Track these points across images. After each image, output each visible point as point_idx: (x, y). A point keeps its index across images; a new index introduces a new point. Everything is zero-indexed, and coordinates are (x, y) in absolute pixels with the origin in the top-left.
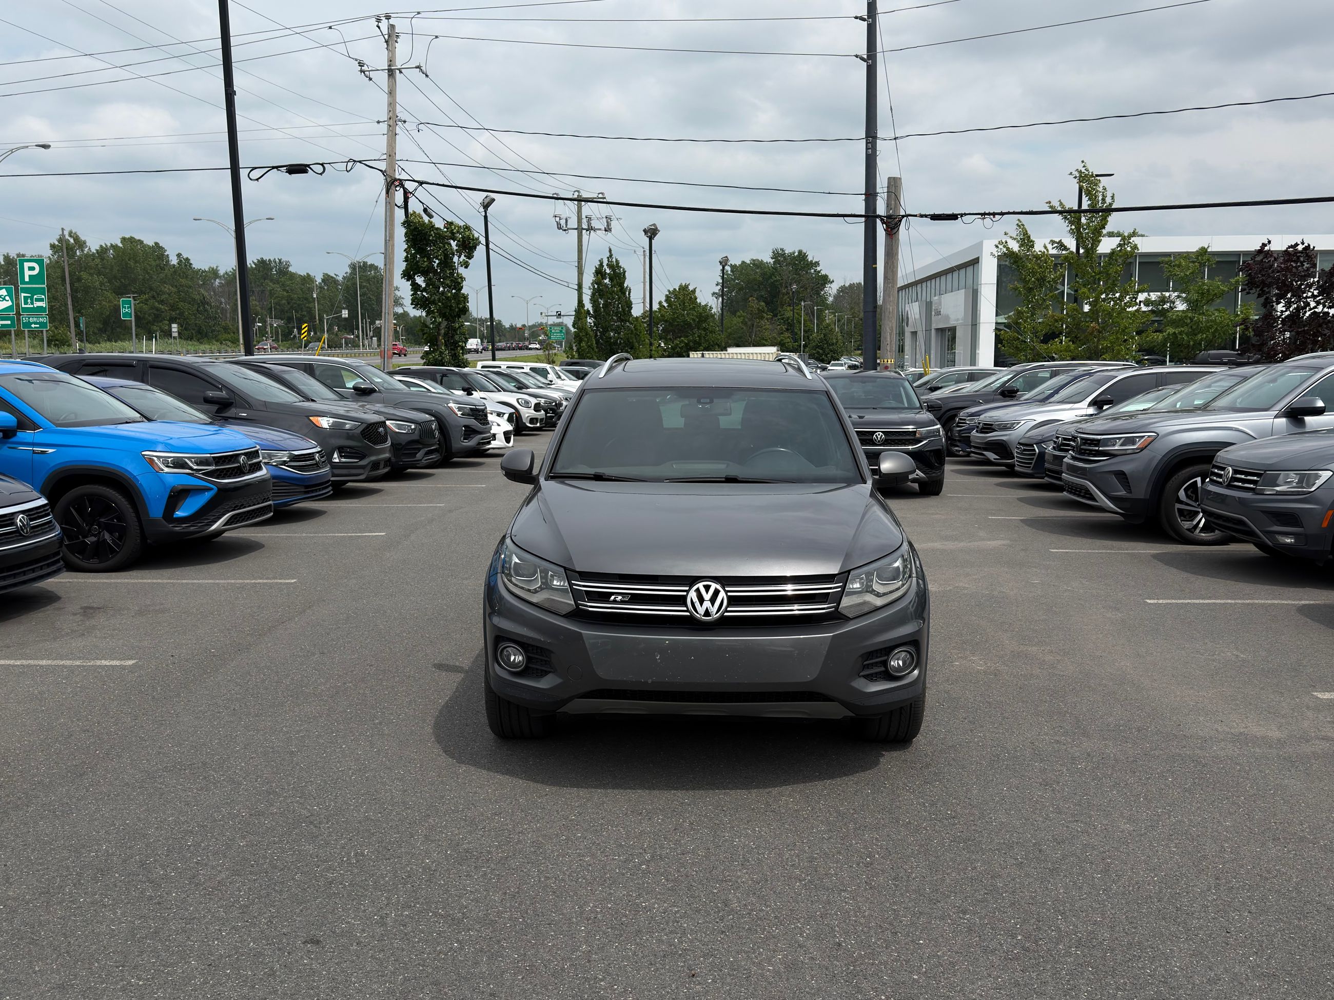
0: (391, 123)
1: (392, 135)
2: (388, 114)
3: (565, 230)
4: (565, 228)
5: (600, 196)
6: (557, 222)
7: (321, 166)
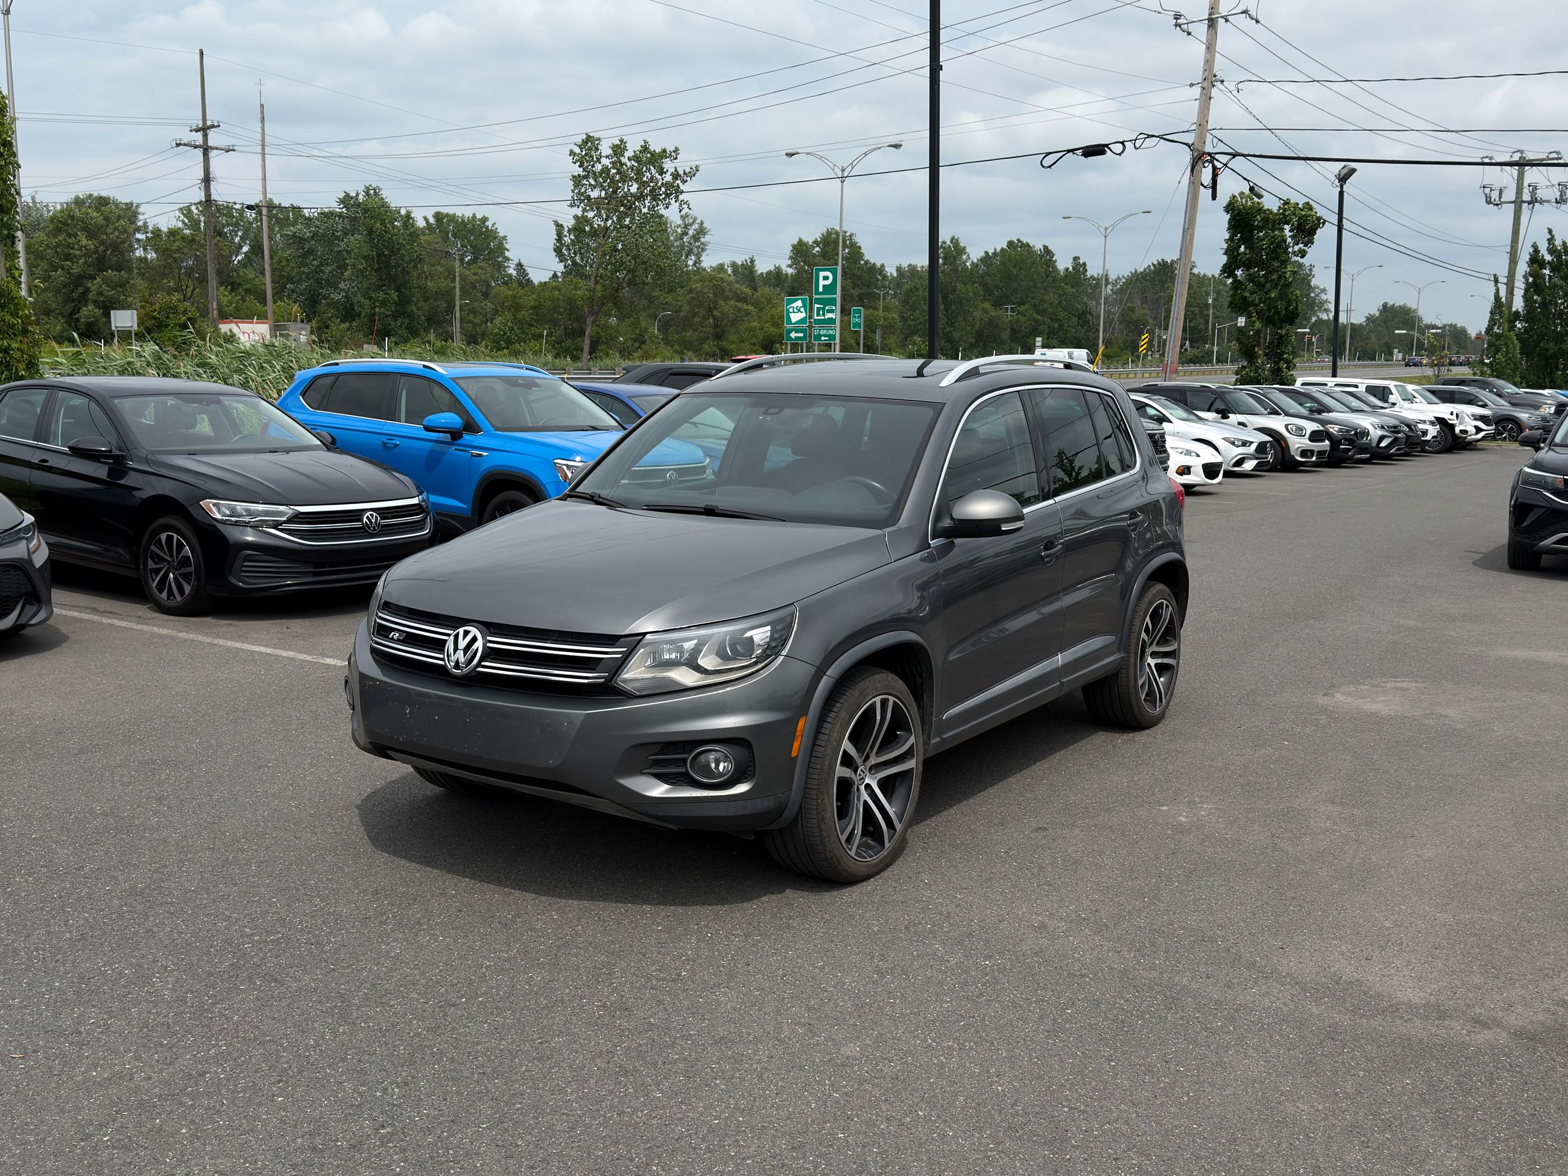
0: (1205, 84)
1: (1206, 99)
2: (1204, 73)
3: (1497, 205)
4: (1497, 202)
5: (1554, 155)
6: (1486, 195)
7: (1121, 145)
